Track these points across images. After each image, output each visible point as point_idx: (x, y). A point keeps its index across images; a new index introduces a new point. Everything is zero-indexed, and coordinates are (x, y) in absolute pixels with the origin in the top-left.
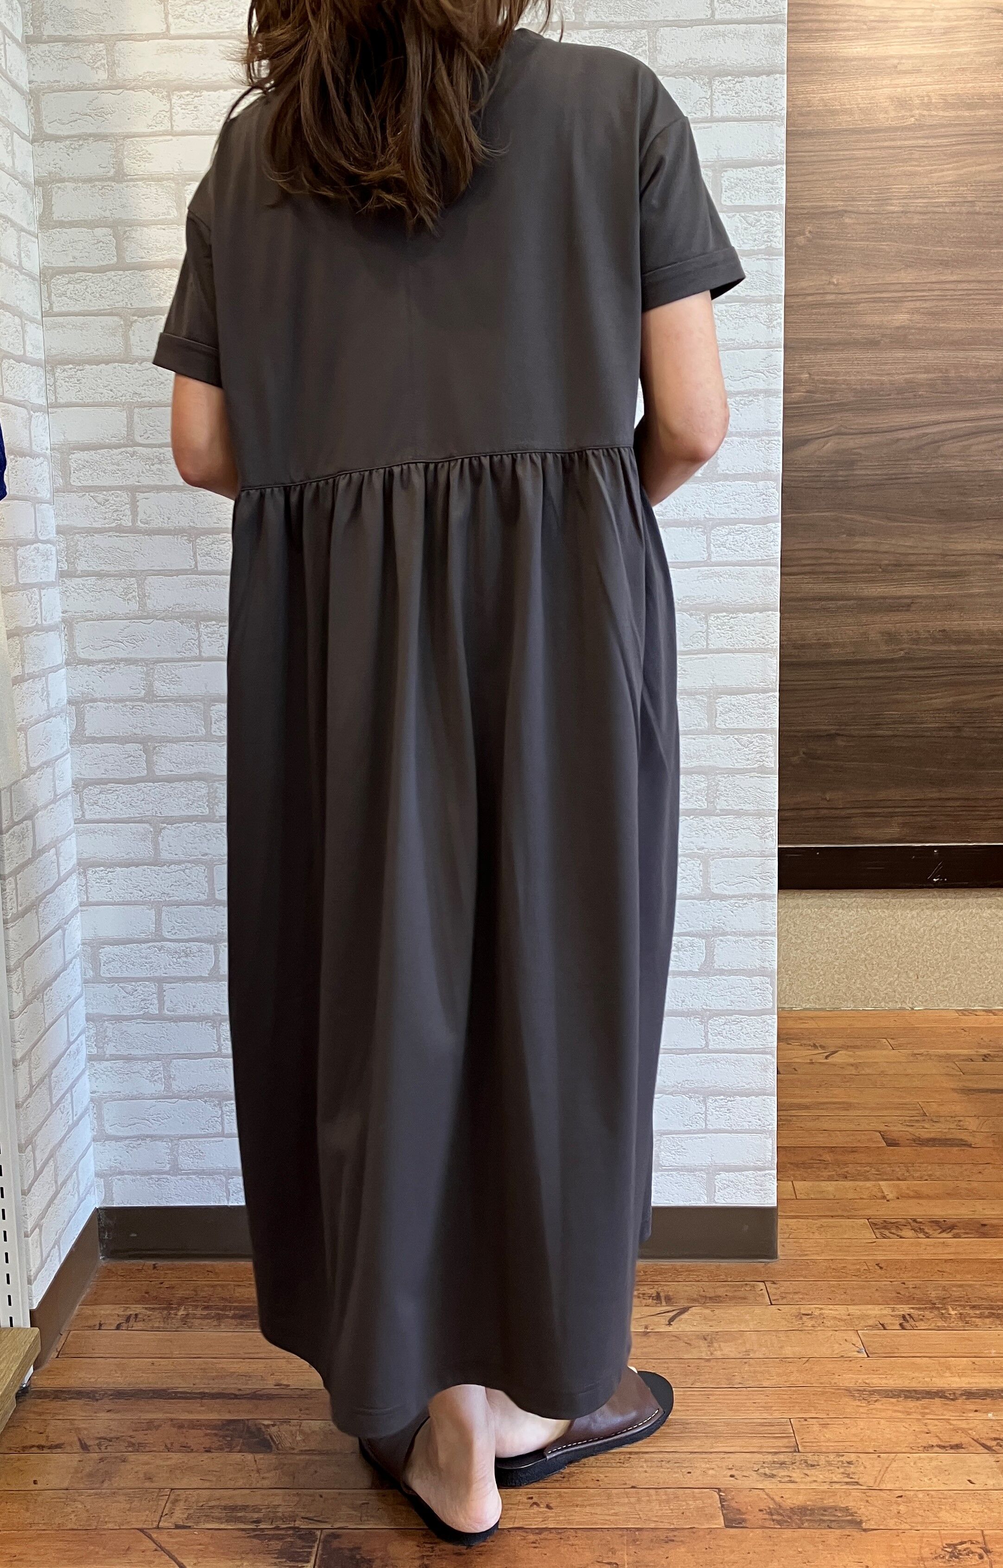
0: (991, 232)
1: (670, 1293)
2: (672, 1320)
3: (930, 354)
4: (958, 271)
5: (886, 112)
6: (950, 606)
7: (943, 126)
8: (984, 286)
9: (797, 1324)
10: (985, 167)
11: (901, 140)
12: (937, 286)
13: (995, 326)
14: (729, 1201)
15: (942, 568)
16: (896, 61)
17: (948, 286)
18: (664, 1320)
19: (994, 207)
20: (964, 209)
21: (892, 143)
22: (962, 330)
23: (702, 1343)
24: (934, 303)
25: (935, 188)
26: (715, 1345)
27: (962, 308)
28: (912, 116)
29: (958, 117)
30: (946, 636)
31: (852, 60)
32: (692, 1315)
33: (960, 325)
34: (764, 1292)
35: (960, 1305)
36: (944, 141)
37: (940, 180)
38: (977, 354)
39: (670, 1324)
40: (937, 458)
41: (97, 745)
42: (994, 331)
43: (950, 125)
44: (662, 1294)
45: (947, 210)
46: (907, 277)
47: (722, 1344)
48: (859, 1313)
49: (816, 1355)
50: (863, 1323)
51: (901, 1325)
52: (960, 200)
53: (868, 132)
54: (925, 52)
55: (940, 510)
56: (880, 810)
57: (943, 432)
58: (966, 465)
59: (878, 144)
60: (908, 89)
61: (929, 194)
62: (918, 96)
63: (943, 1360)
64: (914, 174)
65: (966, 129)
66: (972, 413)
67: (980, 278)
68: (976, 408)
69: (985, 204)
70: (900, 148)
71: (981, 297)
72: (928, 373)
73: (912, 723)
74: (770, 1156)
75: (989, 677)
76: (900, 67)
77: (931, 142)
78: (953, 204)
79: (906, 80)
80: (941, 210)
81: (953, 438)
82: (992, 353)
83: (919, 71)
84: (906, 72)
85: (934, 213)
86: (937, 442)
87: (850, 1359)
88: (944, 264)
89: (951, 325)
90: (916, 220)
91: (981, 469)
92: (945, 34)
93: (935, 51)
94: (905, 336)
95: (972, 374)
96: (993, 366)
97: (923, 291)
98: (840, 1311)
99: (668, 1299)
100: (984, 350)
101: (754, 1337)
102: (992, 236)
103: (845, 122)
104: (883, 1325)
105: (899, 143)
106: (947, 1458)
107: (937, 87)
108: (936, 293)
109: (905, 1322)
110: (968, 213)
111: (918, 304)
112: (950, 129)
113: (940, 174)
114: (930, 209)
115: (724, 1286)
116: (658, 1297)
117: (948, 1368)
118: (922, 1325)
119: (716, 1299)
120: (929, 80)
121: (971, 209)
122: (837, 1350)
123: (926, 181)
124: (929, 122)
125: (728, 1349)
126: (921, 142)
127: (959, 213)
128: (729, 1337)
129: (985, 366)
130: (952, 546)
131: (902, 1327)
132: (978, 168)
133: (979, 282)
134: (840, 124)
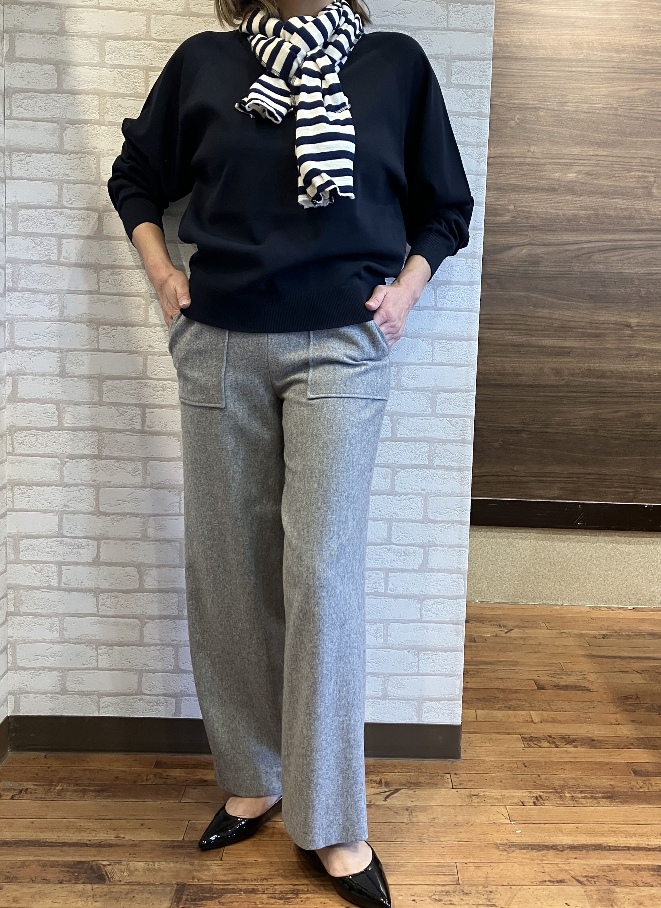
0: (627, 127)
1: (388, 780)
2: (387, 797)
3: (588, 199)
4: (607, 149)
5: (567, 50)
6: (593, 354)
7: (601, 61)
8: (622, 160)
9: (467, 801)
10: (624, 88)
11: (575, 67)
12: (594, 157)
13: (627, 185)
14: (431, 720)
15: (589, 331)
16: (573, 20)
17: (599, 158)
18: (382, 797)
19: (629, 113)
20: (611, 112)
21: (570, 69)
22: (608, 185)
23: (406, 813)
24: (591, 168)
25: (595, 98)
26: (414, 814)
27: (608, 172)
28: (582, 54)
29: (609, 57)
30: (590, 373)
31: (547, 17)
32: (401, 794)
33: (606, 183)
34: (449, 780)
35: (573, 791)
36: (601, 70)
37: (597, 94)
38: (616, 201)
39: (385, 800)
40: (589, 263)
41: (25, 404)
42: (626, 188)
43: (605, 61)
44: (383, 781)
45: (601, 112)
46: (576, 150)
47: (418, 814)
48: (508, 794)
49: (478, 821)
50: (510, 801)
51: (534, 803)
52: (609, 106)
53: (555, 61)
54: (591, 16)
55: (589, 295)
56: (548, 479)
57: (594, 247)
58: (607, 269)
59: (562, 69)
60: (580, 37)
61: (591, 101)
62: (586, 42)
63: (558, 825)
64: (583, 89)
65: (614, 64)
66: (611, 237)
67: (620, 155)
68: (614, 234)
69: (624, 110)
70: (574, 72)
71: (620, 166)
72: (586, 210)
73: (568, 425)
74: (459, 692)
75: (616, 400)
76: (576, 24)
77: (593, 70)
78: (605, 108)
79: (579, 32)
80: (598, 111)
81: (600, 251)
82: (625, 201)
83: (587, 27)
84: (579, 27)
85: (594, 113)
86: (590, 253)
87: (499, 824)
88: (599, 144)
89: (601, 182)
90: (582, 116)
91: (615, 271)
92: (603, 6)
93: (597, 16)
94: (573, 187)
95: (612, 213)
96: (625, 209)
97: (584, 160)
98: (496, 793)
99: (387, 784)
100: (620, 198)
101: (439, 809)
102: (628, 130)
103: (541, 53)
104: (522, 803)
105: (574, 69)
106: (554, 888)
107: (598, 38)
108: (592, 162)
109: (536, 802)
110: (613, 115)
111: (581, 168)
112: (604, 63)
113: (598, 90)
114: (591, 110)
115: (424, 776)
116: (380, 783)
117: (561, 831)
118: (547, 803)
119: (417, 784)
120: (592, 33)
121: (615, 113)
122: (492, 818)
123: (589, 93)
124: (593, 58)
125: (423, 817)
126: (587, 69)
127: (608, 114)
128: (424, 809)
129: (621, 209)
130: (595, 318)
131: (535, 804)
132: (620, 88)
133: (619, 157)
134: (538, 55)
